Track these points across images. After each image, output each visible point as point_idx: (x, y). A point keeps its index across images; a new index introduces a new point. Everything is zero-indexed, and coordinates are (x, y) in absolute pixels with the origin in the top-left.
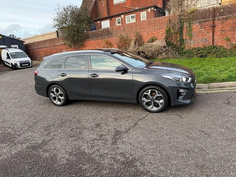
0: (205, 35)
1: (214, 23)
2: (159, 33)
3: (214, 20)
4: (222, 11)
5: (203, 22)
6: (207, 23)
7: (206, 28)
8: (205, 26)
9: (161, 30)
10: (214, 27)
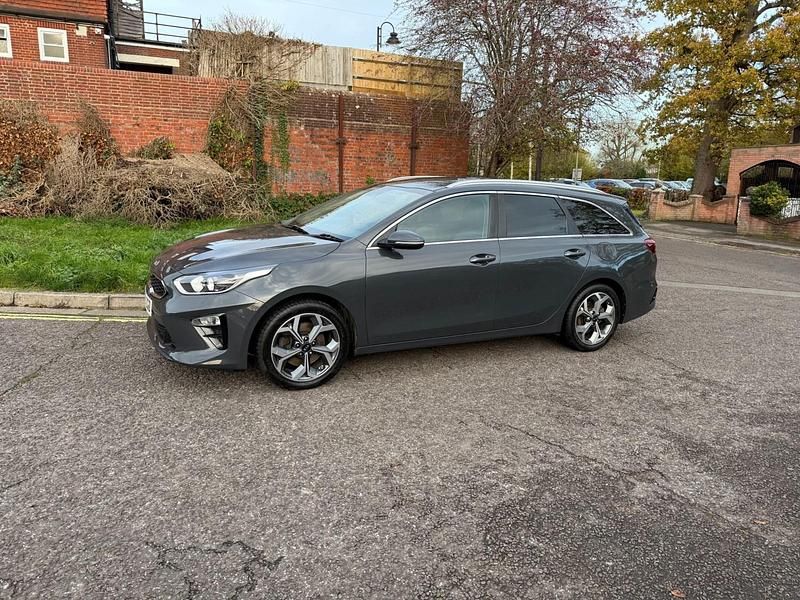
0: (323, 163)
1: (340, 134)
2: (181, 129)
3: (341, 126)
4: (357, 107)
5: (316, 124)
6: (326, 130)
7: (324, 143)
8: (321, 136)
9: (191, 122)
10: (341, 144)
